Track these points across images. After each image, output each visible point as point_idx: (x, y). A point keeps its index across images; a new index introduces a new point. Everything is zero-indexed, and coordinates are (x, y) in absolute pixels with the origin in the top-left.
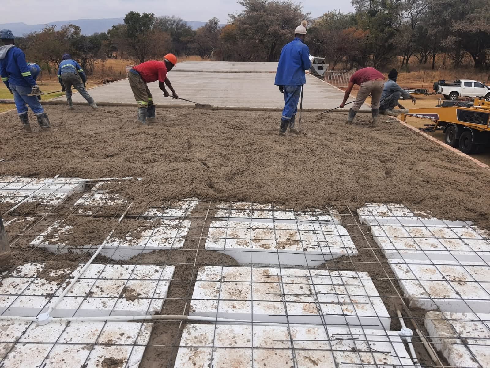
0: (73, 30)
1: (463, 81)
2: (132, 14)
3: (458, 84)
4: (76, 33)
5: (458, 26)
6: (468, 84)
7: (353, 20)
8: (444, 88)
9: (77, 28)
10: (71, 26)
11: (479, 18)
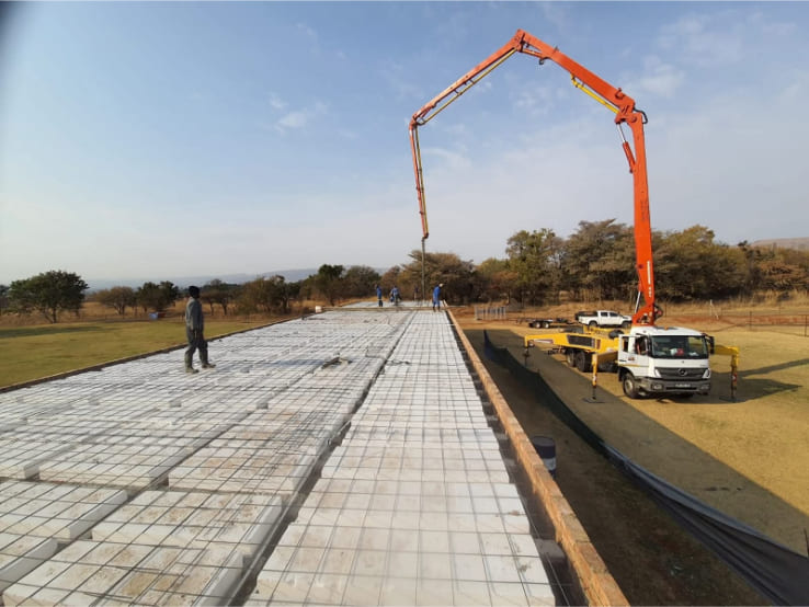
0: (278, 279)
1: (599, 313)
2: (325, 266)
3: (595, 314)
4: (282, 282)
5: (593, 266)
6: (604, 314)
7: (507, 265)
8: (584, 318)
9: (282, 278)
10: (278, 276)
11: (610, 260)
